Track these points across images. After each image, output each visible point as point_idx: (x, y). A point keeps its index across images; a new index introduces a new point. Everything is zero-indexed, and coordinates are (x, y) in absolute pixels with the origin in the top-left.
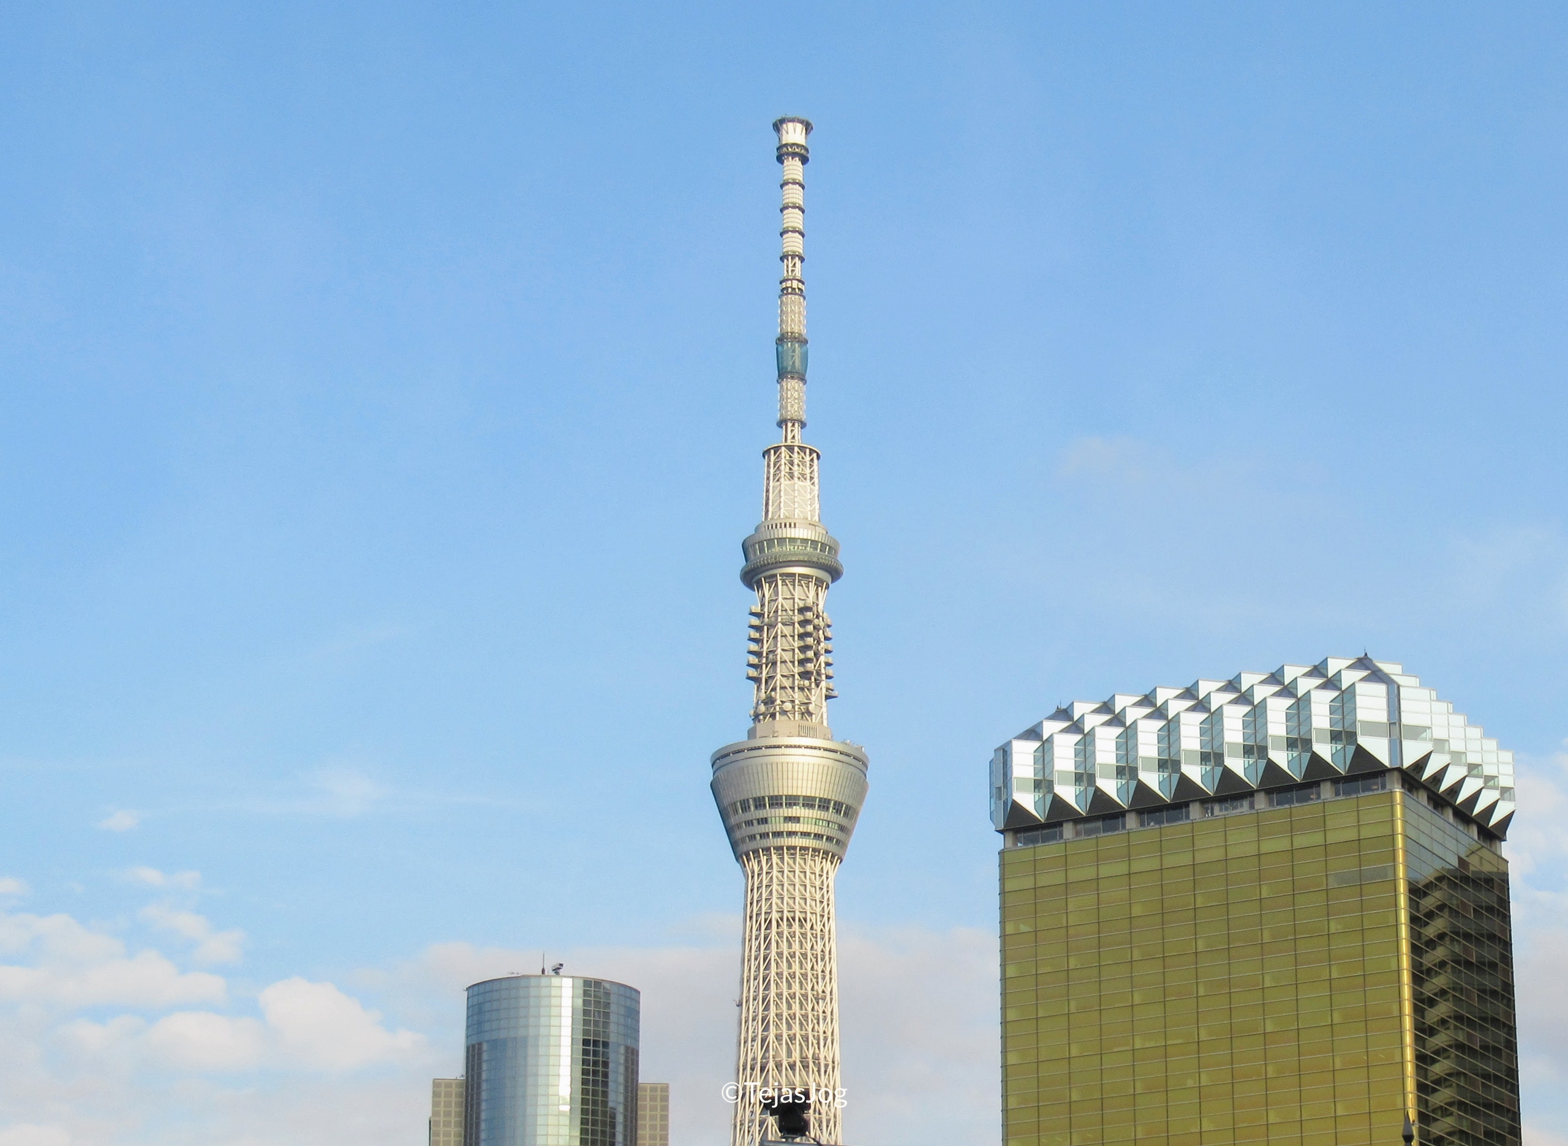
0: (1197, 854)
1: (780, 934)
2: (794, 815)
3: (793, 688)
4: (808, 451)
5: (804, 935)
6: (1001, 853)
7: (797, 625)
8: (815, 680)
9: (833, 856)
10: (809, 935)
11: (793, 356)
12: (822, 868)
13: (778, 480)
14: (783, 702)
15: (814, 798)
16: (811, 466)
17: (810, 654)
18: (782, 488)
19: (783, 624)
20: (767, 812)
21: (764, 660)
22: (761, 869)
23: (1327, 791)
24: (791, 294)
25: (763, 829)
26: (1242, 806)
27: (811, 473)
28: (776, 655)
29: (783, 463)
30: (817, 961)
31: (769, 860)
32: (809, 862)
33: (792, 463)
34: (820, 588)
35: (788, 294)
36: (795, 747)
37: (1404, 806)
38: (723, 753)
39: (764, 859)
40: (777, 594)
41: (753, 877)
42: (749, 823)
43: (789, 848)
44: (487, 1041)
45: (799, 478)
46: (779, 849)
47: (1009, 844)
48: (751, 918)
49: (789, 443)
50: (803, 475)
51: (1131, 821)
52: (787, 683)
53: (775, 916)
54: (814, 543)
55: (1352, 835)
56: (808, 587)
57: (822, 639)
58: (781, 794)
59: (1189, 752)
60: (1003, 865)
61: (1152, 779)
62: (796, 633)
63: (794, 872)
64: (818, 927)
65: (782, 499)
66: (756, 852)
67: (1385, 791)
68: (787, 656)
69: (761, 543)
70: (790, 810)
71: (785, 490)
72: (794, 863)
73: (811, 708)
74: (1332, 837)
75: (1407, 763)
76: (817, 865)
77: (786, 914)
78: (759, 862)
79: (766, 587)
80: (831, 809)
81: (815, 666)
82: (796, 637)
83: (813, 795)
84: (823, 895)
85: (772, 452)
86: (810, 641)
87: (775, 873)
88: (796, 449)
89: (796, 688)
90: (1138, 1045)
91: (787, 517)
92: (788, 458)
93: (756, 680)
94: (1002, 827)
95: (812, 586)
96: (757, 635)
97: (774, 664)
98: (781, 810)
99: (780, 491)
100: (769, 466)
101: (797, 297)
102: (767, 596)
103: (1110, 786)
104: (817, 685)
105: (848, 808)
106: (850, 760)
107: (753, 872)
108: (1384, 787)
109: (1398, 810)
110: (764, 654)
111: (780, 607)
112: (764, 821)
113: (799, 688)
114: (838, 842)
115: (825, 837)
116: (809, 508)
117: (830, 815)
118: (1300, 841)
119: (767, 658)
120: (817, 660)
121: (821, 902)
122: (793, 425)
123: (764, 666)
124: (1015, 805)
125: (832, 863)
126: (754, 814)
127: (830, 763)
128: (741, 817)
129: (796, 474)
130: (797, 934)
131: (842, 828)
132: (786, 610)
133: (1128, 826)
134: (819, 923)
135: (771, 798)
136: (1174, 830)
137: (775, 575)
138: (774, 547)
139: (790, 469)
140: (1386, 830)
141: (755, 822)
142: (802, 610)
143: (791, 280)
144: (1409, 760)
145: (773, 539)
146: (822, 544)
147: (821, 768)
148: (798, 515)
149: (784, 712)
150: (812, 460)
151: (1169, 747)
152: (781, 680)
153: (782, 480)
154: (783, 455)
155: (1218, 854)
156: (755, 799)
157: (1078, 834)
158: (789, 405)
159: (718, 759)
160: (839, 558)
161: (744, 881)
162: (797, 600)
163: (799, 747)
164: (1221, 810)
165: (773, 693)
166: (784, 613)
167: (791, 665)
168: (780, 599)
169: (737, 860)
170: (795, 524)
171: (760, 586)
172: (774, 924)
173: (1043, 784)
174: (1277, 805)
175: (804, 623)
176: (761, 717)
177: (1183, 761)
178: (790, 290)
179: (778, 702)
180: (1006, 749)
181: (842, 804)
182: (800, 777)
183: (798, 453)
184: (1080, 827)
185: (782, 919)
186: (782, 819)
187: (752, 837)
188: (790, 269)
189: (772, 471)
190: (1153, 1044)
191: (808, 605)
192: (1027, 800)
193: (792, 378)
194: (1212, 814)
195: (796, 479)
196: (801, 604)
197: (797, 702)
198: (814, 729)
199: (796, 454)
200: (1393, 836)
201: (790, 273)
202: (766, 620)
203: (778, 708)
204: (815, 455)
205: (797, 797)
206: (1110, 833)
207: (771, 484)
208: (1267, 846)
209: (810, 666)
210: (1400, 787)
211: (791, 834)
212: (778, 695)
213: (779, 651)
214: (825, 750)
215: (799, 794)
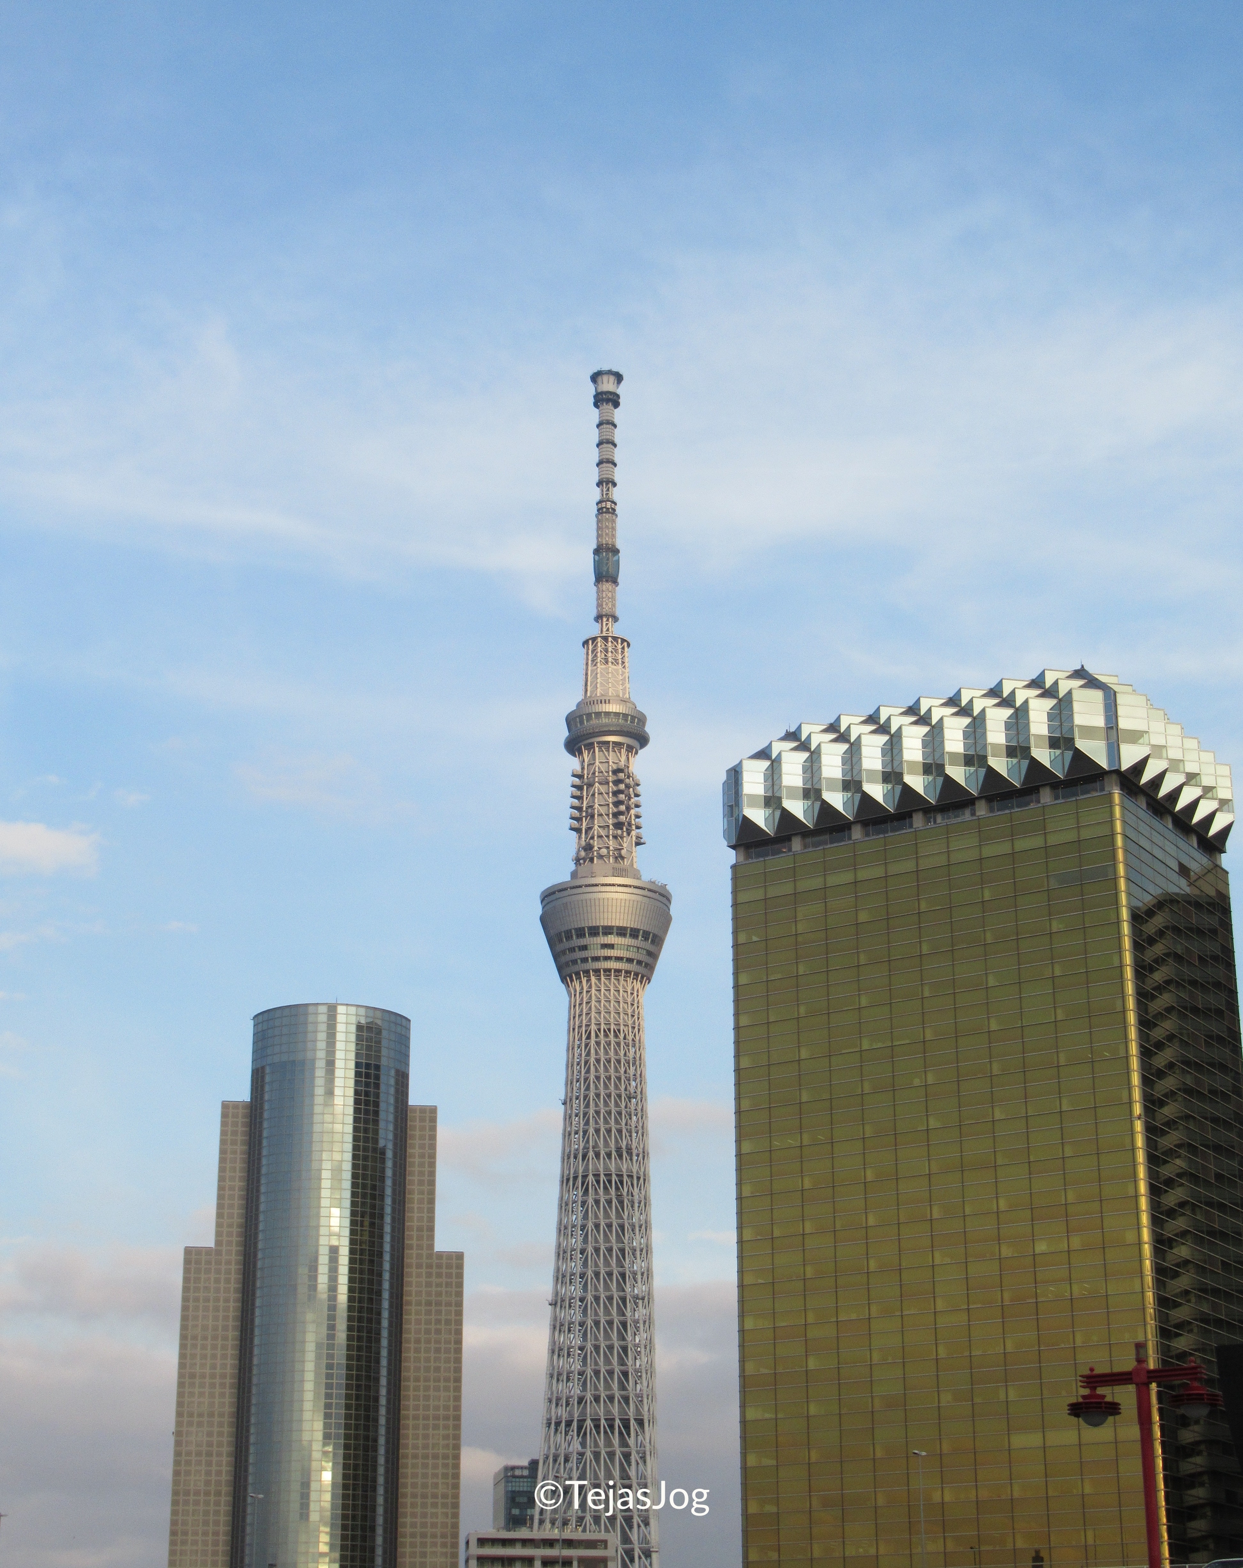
0: (920, 862)
1: (598, 1044)
2: (609, 942)
3: (608, 837)
4: (620, 641)
5: (618, 1044)
6: (734, 867)
7: (611, 784)
8: (627, 829)
9: (642, 978)
10: (622, 1044)
11: (607, 563)
12: (633, 987)
13: (595, 665)
14: (600, 848)
15: (625, 928)
16: (623, 652)
17: (623, 808)
18: (599, 671)
19: (600, 783)
20: (587, 940)
21: (584, 814)
22: (582, 989)
23: (1046, 796)
24: (606, 513)
25: (584, 954)
26: (964, 814)
27: (622, 658)
28: (594, 809)
29: (599, 651)
30: (629, 1066)
31: (589, 981)
32: (622, 982)
33: (607, 651)
34: (630, 754)
35: (602, 513)
36: (610, 885)
37: (1123, 807)
38: (550, 891)
39: (584, 980)
40: (594, 759)
41: (575, 995)
42: (572, 950)
43: (605, 970)
44: (270, 1065)
45: (612, 663)
46: (597, 971)
47: (741, 859)
48: (574, 1029)
49: (604, 634)
50: (616, 660)
51: (857, 833)
52: (603, 833)
53: (593, 1027)
54: (625, 716)
55: (1072, 836)
56: (620, 753)
57: (633, 796)
58: (598, 925)
59: (912, 764)
60: (735, 879)
61: (876, 791)
62: (611, 790)
63: (610, 990)
64: (630, 1037)
65: (599, 680)
66: (578, 974)
67: (1104, 793)
68: (603, 810)
69: (581, 717)
70: (606, 938)
71: (601, 673)
72: (610, 984)
73: (623, 852)
74: (1052, 840)
75: (1125, 765)
76: (630, 984)
77: (603, 1027)
78: (581, 982)
79: (585, 754)
80: (640, 937)
81: (626, 818)
82: (611, 794)
83: (625, 925)
84: (634, 1010)
85: (590, 642)
86: (622, 797)
87: (593, 991)
88: (610, 639)
89: (611, 837)
90: (865, 1046)
91: (602, 695)
92: (603, 645)
93: (578, 830)
94: (733, 842)
95: (623, 751)
96: (578, 793)
97: (593, 816)
98: (598, 938)
99: (597, 674)
100: (587, 654)
101: (610, 515)
102: (586, 760)
103: (836, 800)
104: (629, 834)
105: (655, 936)
106: (656, 896)
107: (575, 991)
108: (1102, 789)
109: (1117, 811)
110: (584, 809)
111: (597, 769)
112: (584, 948)
113: (613, 837)
114: (647, 965)
115: (635, 961)
116: (621, 687)
117: (639, 942)
118: (1022, 844)
119: (587, 812)
120: (628, 813)
121: (633, 1016)
122: (608, 620)
123: (584, 819)
124: (746, 820)
125: (641, 983)
126: (577, 942)
127: (639, 898)
128: (566, 945)
129: (610, 659)
130: (613, 1043)
131: (650, 954)
132: (602, 772)
133: (854, 838)
134: (630, 1033)
135: (590, 928)
136: (897, 837)
137: (593, 744)
138: (592, 719)
139: (606, 656)
140: (1103, 831)
141: (577, 949)
142: (616, 772)
143: (605, 501)
144: (1127, 763)
145: (591, 714)
146: (632, 716)
147: (631, 903)
148: (612, 693)
149: (601, 857)
150: (623, 648)
151: (892, 760)
152: (598, 830)
153: (599, 664)
154: (599, 644)
155: (942, 860)
156: (576, 929)
157: (805, 846)
158: (604, 603)
159: (546, 896)
160: (646, 729)
161: (568, 999)
162: (611, 763)
163: (613, 885)
164: (943, 819)
165: (591, 841)
166: (601, 774)
167: (606, 817)
168: (597, 763)
169: (563, 982)
170: (609, 700)
171: (581, 753)
172: (593, 1034)
173: (772, 801)
174: (998, 811)
175: (617, 782)
176: (581, 861)
177: (905, 771)
178: (604, 510)
179: (596, 848)
180: (737, 769)
181: (650, 933)
182: (614, 911)
183: (612, 642)
184: (809, 840)
185: (599, 1030)
186: (599, 946)
187: (575, 962)
188: (605, 493)
189: (590, 657)
190: (880, 1045)
191: (620, 767)
192: (758, 816)
193: (607, 581)
194: (935, 822)
195: (610, 664)
196: (615, 767)
197: (611, 848)
198: (625, 870)
199: (610, 643)
200: (1113, 835)
201: (604, 496)
202: (586, 780)
203: (595, 853)
204: (625, 644)
205: (611, 928)
206: (835, 845)
207: (590, 668)
208: (989, 851)
209: (622, 818)
210: (1119, 789)
211: (607, 958)
212: (596, 842)
213: (596, 806)
214: (636, 887)
215: (613, 925)
